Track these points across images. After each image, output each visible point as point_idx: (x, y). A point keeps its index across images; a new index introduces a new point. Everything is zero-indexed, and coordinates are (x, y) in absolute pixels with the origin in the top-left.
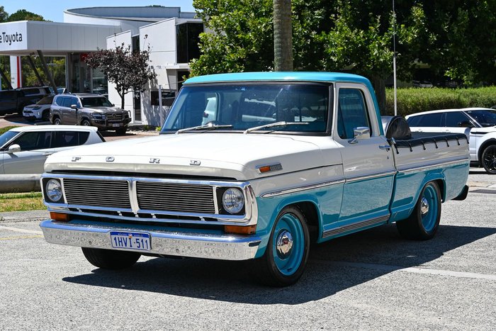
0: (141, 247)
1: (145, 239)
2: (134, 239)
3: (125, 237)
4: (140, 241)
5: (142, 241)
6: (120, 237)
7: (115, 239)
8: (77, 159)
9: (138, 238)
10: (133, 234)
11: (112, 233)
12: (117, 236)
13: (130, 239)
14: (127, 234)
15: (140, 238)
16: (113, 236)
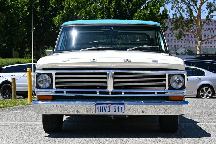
0: (117, 111)
1: (120, 106)
2: (112, 107)
3: (105, 106)
4: (116, 108)
5: (118, 108)
6: (101, 106)
7: (98, 108)
8: (68, 60)
9: (115, 106)
10: (112, 104)
11: (96, 105)
12: (99, 106)
13: (109, 107)
14: (107, 104)
15: (117, 106)
16: (97, 106)
